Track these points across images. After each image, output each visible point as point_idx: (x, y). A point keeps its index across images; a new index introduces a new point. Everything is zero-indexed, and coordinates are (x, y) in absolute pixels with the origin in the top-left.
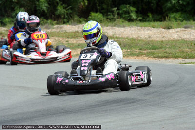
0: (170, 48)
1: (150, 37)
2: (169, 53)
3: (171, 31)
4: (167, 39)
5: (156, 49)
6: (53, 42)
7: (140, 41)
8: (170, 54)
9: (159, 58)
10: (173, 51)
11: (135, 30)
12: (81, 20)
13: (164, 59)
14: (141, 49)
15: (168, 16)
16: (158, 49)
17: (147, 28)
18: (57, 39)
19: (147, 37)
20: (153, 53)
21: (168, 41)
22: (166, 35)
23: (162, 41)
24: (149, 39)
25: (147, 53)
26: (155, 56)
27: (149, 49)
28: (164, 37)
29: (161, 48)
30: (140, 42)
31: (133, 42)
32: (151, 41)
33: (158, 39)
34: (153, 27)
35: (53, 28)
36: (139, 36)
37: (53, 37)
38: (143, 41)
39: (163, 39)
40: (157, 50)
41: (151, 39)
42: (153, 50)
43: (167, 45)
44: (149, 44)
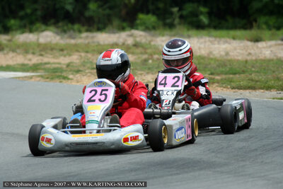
0: (257, 72)
1: (227, 54)
2: (257, 81)
3: (260, 44)
4: (254, 58)
5: (235, 74)
6: (77, 59)
7: (212, 59)
8: (258, 83)
9: (240, 88)
10: (262, 77)
11: (205, 42)
12: (125, 24)
13: (248, 91)
14: (212, 74)
15: (256, 21)
16: (239, 73)
17: (223, 39)
18: (83, 54)
19: (223, 53)
20: (231, 81)
21: (256, 60)
22: (252, 52)
23: (246, 61)
24: (225, 58)
25: (222, 80)
26: (233, 85)
27: (226, 74)
28: (250, 54)
29: (244, 72)
30: (212, 62)
31: (202, 61)
32: (229, 61)
33: (240, 58)
34: (234, 38)
35: (81, 38)
36: (211, 53)
37: (78, 51)
38: (216, 60)
39: (249, 58)
40: (237, 76)
41: (229, 58)
42: (231, 76)
43: (253, 67)
44: (226, 66)
